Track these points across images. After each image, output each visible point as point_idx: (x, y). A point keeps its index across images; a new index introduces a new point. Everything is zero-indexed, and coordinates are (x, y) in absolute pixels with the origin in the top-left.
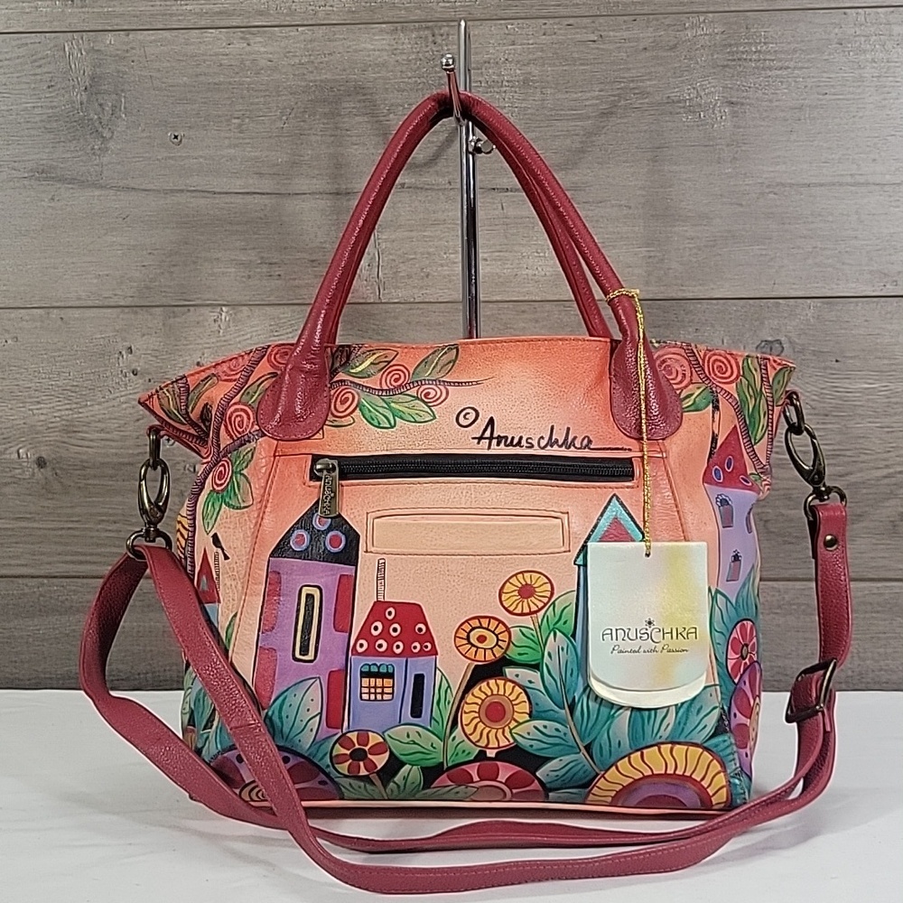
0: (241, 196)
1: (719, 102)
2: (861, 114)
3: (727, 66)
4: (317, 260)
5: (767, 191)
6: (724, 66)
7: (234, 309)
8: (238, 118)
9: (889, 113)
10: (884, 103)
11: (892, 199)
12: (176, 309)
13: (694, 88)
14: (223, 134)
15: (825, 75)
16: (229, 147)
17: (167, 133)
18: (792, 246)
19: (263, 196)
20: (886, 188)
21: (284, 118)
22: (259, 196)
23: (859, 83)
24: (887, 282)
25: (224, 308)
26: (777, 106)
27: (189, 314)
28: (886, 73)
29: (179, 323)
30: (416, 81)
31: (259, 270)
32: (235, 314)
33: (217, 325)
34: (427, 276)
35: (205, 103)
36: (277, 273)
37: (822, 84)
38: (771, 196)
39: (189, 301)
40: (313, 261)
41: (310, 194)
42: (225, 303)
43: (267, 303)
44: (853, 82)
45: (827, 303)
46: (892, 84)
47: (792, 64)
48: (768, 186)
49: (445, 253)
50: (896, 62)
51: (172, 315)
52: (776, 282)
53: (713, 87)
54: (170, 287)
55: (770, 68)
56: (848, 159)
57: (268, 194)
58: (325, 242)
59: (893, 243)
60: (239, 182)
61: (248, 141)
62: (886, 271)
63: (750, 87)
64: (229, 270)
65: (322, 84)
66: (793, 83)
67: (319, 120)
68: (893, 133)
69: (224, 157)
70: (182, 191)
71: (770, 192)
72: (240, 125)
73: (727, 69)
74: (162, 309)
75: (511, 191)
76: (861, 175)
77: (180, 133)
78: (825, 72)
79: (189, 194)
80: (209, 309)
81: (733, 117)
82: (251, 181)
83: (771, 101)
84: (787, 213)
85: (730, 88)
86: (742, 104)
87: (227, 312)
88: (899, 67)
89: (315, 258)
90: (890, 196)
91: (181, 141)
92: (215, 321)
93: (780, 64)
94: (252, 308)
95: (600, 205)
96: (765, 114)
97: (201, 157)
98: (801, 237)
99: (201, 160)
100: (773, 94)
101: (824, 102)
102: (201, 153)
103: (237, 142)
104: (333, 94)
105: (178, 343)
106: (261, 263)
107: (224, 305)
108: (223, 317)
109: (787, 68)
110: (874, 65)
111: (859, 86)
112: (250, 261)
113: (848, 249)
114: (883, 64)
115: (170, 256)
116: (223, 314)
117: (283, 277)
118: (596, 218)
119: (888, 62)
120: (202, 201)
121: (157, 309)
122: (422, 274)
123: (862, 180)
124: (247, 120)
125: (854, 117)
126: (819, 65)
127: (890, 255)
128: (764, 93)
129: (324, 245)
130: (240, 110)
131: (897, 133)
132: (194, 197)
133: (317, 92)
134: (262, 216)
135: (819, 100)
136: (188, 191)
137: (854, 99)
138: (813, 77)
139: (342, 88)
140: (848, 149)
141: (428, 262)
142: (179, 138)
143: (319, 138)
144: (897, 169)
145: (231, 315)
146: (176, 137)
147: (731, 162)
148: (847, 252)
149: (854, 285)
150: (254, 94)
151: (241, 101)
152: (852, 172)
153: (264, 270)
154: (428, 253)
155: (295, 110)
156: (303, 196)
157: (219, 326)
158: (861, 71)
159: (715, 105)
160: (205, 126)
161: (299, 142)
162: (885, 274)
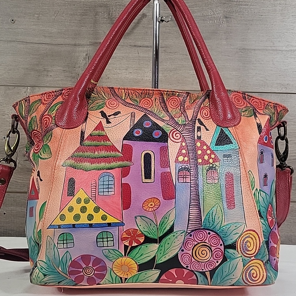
0: (37, 44)
1: (222, 17)
2: (275, 24)
3: (225, 3)
4: (66, 70)
5: (239, 51)
6: (224, 3)
7: (32, 88)
8: (37, 14)
9: (285, 24)
10: (283, 20)
11: (285, 56)
12: (10, 87)
13: (212, 11)
14: (31, 20)
15: (262, 8)
16: (34, 25)
17: (9, 19)
18: (248, 72)
19: (46, 45)
20: (284, 52)
21: (55, 15)
22: (44, 45)
23: (274, 12)
24: (283, 88)
25: (29, 87)
26: (243, 19)
27: (15, 89)
28: (284, 9)
29: (11, 92)
30: (107, 3)
31: (43, 73)
32: (33, 90)
33: (26, 93)
34: (108, 78)
35: (25, 8)
36: (50, 75)
37: (260, 12)
38: (241, 53)
39: (15, 84)
40: (64, 71)
41: (64, 45)
42: (29, 85)
43: (45, 86)
44: (272, 11)
45: (261, 95)
46: (287, 13)
47: (250, 4)
48: (239, 49)
49: (116, 70)
50: (288, 5)
51: (8, 89)
52: (241, 86)
53: (220, 11)
54: (8, 78)
55: (241, 5)
56: (270, 40)
57: (48, 44)
58: (69, 64)
59: (285, 73)
60: (36, 39)
61: (41, 23)
62: (283, 84)
63: (233, 12)
64: (31, 73)
65: (71, 3)
66: (250, 11)
67: (69, 16)
68: (286, 31)
69: (31, 29)
70: (14, 41)
71: (240, 52)
72: (38, 17)
73: (225, 4)
74: (4, 87)
75: (142, 47)
76: (274, 47)
77: (14, 19)
78: (262, 7)
79: (17, 42)
80: (23, 87)
81: (227, 22)
82: (41, 39)
83: (241, 17)
84: (246, 60)
85: (226, 12)
86: (230, 18)
87: (30, 89)
88: (290, 7)
89: (65, 70)
90: (285, 55)
91: (15, 22)
92: (25, 92)
93: (245, 3)
94: (40, 88)
95: (175, 54)
96: (239, 22)
97: (22, 28)
98: (251, 69)
99: (22, 30)
100: (242, 14)
101: (261, 19)
102: (22, 27)
103: (36, 23)
104: (75, 7)
105: (10, 100)
106: (44, 71)
107: (29, 86)
108: (28, 91)
109: (247, 5)
110: (280, 5)
111: (274, 13)
112: (40, 70)
113: (269, 75)
114: (283, 5)
115: (8, 66)
116: (28, 90)
117: (52, 76)
118: (174, 59)
119: (285, 5)
120: (22, 46)
121: (2, 87)
122: (106, 77)
123: (274, 48)
124: (41, 15)
125: (272, 25)
126: (260, 5)
127: (284, 77)
128: (239, 14)
129: (69, 65)
130: (38, 11)
131: (288, 32)
132: (19, 44)
133: (68, 6)
134: (45, 53)
135: (259, 17)
136: (16, 41)
137: (272, 18)
138: (257, 9)
139: (78, 5)
140: (270, 37)
141: (109, 73)
142: (14, 21)
143: (68, 23)
144: (288, 45)
145: (31, 90)
146: (13, 20)
147: (226, 39)
148: (268, 76)
149: (270, 88)
150: (44, 5)
151: (39, 8)
152: (271, 45)
153: (45, 73)
154: (109, 69)
155: (59, 12)
156: (62, 45)
157: (27, 94)
158: (275, 8)
159: (220, 17)
160: (24, 17)
161: (61, 24)
162: (282, 85)
